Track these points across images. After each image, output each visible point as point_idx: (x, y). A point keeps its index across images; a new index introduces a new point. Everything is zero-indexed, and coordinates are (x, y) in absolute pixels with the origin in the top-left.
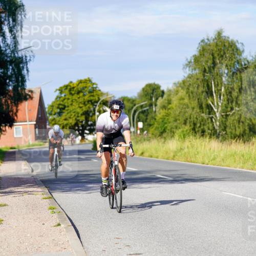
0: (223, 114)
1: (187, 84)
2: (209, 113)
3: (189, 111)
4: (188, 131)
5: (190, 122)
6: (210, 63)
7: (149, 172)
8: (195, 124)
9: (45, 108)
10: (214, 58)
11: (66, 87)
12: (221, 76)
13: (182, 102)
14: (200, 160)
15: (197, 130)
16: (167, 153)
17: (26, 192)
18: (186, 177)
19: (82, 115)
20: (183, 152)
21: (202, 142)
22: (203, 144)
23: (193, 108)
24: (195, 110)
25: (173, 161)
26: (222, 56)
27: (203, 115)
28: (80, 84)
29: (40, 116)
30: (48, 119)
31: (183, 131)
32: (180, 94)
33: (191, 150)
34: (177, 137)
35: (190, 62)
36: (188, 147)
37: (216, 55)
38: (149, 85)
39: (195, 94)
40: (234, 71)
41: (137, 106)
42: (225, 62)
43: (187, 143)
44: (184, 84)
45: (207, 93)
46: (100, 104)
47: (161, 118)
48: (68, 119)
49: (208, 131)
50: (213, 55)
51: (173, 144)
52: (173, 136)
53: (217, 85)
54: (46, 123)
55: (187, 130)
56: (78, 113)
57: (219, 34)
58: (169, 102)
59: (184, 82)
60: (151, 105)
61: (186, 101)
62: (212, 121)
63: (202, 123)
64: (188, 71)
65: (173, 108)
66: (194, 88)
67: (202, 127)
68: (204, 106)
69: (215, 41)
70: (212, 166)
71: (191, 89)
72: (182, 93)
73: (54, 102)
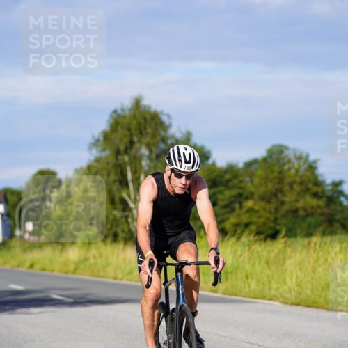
2: (124, 210)
6: (125, 141)
10: (131, 134)
12: (140, 159)
14: (112, 274)
16: (66, 264)
18: (90, 298)
20: (88, 263)
21: (114, 250)
25: (73, 276)
33: (99, 260)
35: (97, 141)
36: (95, 257)
37: (133, 130)
40: (158, 152)
43: (94, 252)
44: (90, 170)
45: (121, 182)
49: (121, 235)
50: (129, 130)
52: (73, 243)
53: (135, 172)
59: (89, 168)
62: (127, 221)
63: (114, 223)
64: (95, 153)
67: (114, 229)
68: (117, 200)
69: (133, 112)
70: (128, 282)
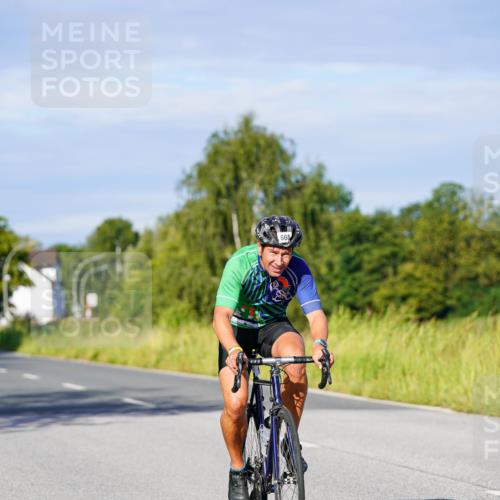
1: (184, 220)
3: (188, 272)
4: (186, 311)
5: (190, 294)
7: (107, 393)
8: (199, 299)
13: (173, 254)
15: (203, 309)
16: (144, 355)
20: (176, 353)
23: (196, 267)
24: (200, 270)
25: (155, 371)
26: (253, 165)
31: (175, 312)
32: (170, 239)
33: (191, 349)
34: (163, 323)
35: (189, 177)
36: (185, 344)
38: (110, 223)
39: (199, 240)
40: (276, 193)
42: (259, 177)
43: (184, 336)
44: (179, 220)
45: (223, 237)
55: (183, 311)
57: (247, 122)
58: (150, 254)
61: (183, 252)
65: (157, 267)
66: (197, 227)
69: (240, 136)
71: (192, 229)
72: (175, 236)
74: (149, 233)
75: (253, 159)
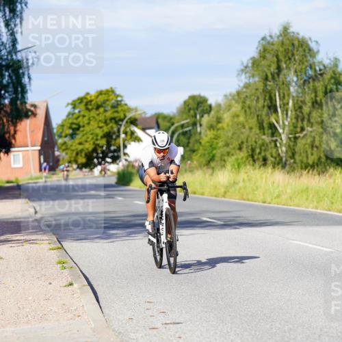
0: (290, 136)
1: (243, 96)
2: (273, 135)
3: (246, 131)
4: (244, 159)
5: (247, 147)
6: (273, 68)
7: (191, 214)
8: (253, 150)
9: (53, 129)
10: (279, 61)
11: (81, 100)
12: (288, 85)
13: (236, 120)
14: (261, 198)
15: (256, 157)
16: (216, 187)
17: (27, 241)
18: (240, 220)
19: (102, 137)
20: (237, 187)
21: (263, 174)
22: (264, 176)
23: (251, 129)
24: (253, 130)
25: (223, 199)
26: (290, 59)
27: (263, 137)
28: (100, 97)
29: (46, 139)
30: (56, 144)
31: (237, 159)
32: (233, 109)
33: (248, 184)
34: (229, 167)
35: (246, 67)
36: (244, 181)
37: (281, 57)
38: (193, 98)
39: (253, 110)
40: (305, 78)
41: (176, 125)
42: (293, 67)
43: (243, 175)
44: (239, 96)
45: (269, 107)
46: (127, 122)
47: (208, 142)
48: (84, 143)
49: (271, 159)
50: (277, 57)
51: (223, 177)
52: (224, 166)
53: (282, 98)
54: (54, 148)
55: (242, 158)
56: (97, 135)
57: (286, 29)
58: (219, 120)
59: (239, 93)
60: (194, 124)
61: (242, 119)
62: (276, 145)
63: (263, 148)
64: (244, 79)
65: (223, 129)
66: (252, 101)
67: (263, 154)
68: (265, 125)
69: (281, 38)
70: (276, 206)
71: (248, 102)
72: (237, 108)
73: (65, 120)
74: (219, 105)
75: (290, 55)
